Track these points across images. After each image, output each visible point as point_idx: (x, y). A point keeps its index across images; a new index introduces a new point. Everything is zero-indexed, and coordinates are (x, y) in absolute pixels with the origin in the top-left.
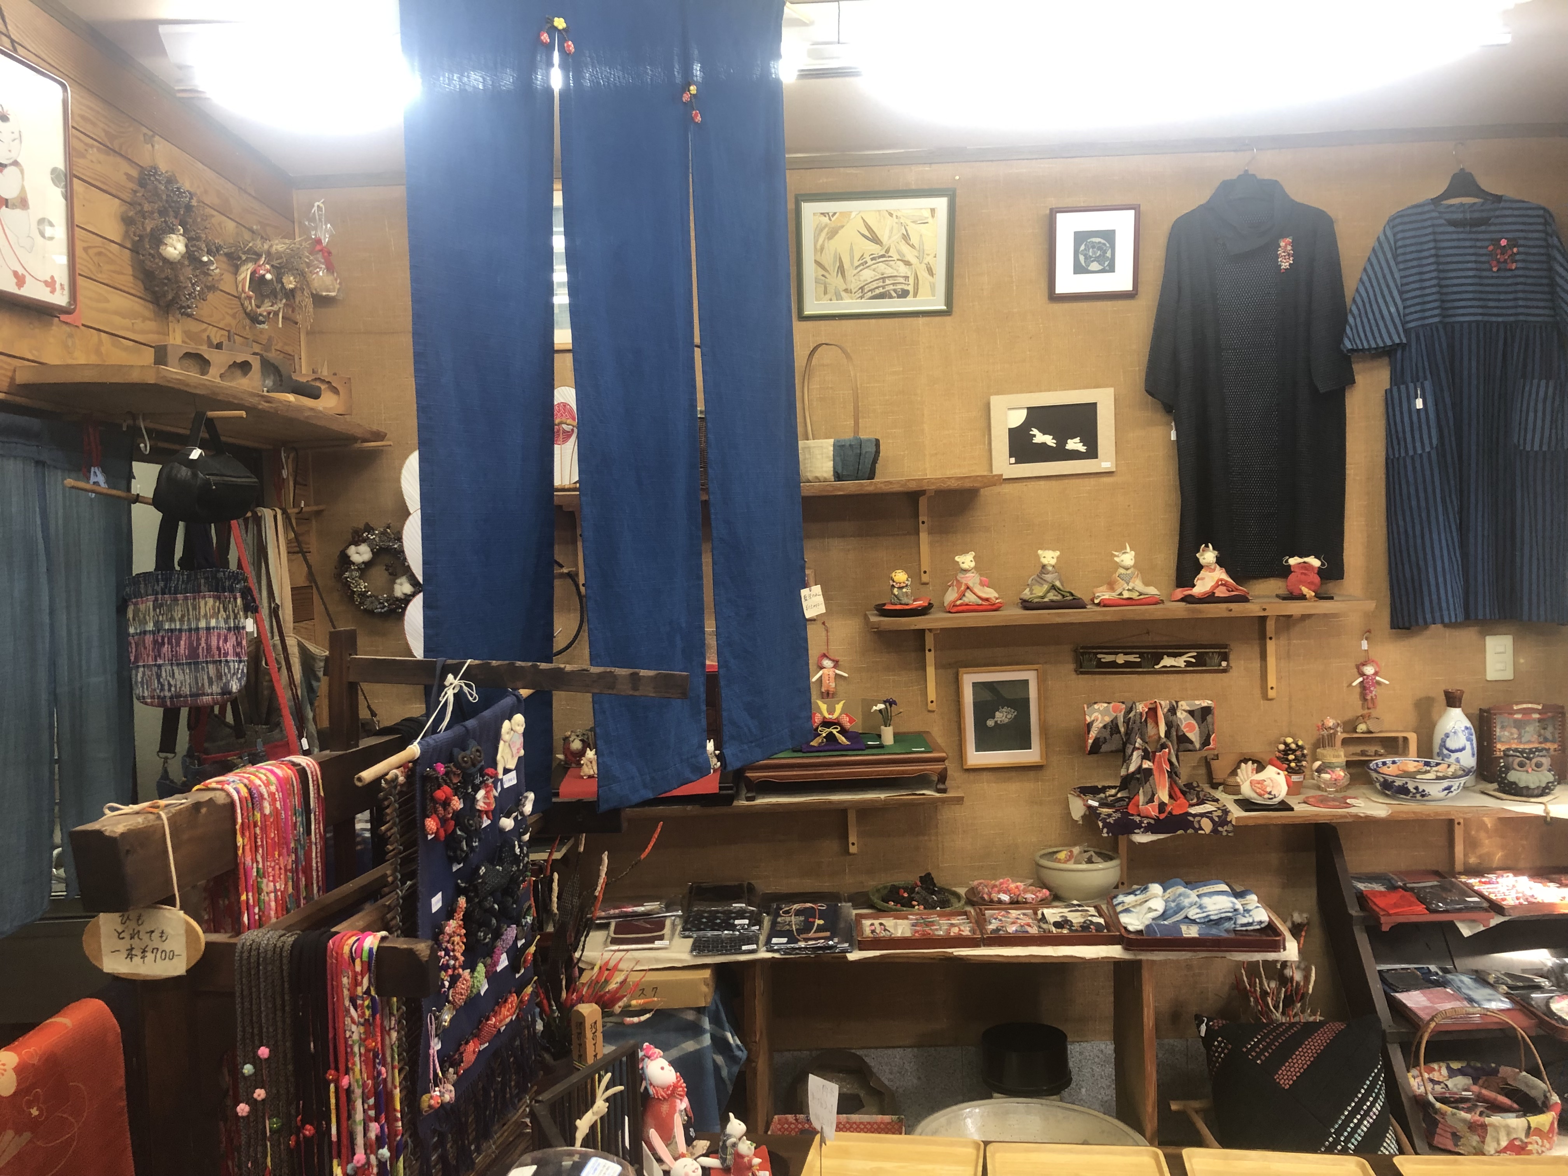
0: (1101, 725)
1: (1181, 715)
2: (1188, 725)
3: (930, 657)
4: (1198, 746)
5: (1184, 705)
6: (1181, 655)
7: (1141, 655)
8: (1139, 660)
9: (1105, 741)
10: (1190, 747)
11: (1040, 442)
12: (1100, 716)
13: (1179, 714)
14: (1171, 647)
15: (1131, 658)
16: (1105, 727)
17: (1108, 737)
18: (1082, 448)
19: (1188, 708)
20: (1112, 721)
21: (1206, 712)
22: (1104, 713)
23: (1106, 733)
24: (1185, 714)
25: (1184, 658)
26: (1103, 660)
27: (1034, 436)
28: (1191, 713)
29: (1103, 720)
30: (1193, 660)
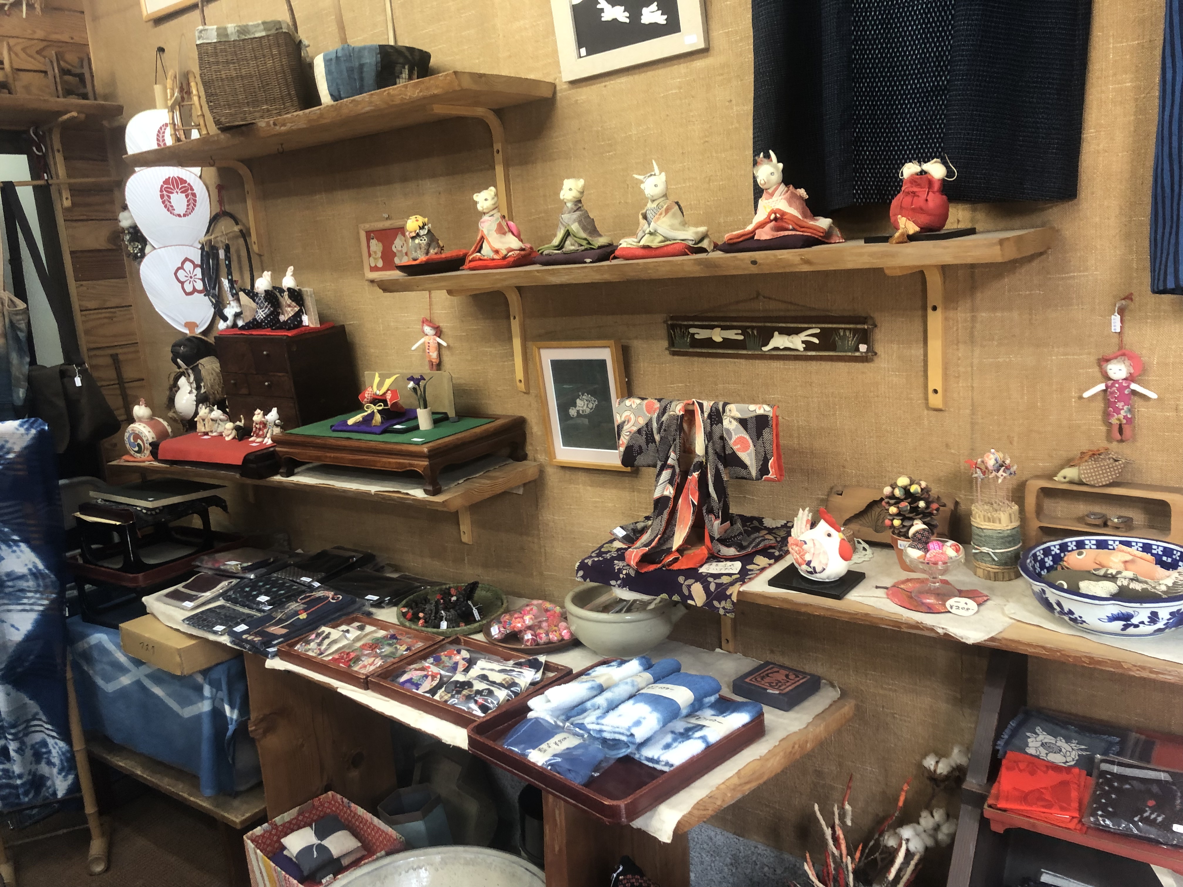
0: (635, 429)
1: (729, 424)
2: (741, 440)
3: (515, 326)
4: (754, 472)
5: (734, 410)
6: (797, 331)
7: (744, 330)
8: (741, 338)
9: (640, 451)
10: (743, 472)
11: (610, 19)
12: (632, 416)
13: (726, 422)
14: (784, 319)
15: (732, 335)
16: (639, 431)
17: (644, 446)
18: (661, 19)
19: (739, 415)
20: (647, 424)
21: (762, 422)
22: (637, 412)
23: (642, 440)
24: (735, 424)
25: (803, 336)
26: (696, 336)
27: (602, 10)
28: (743, 422)
29: (636, 421)
30: (816, 341)
